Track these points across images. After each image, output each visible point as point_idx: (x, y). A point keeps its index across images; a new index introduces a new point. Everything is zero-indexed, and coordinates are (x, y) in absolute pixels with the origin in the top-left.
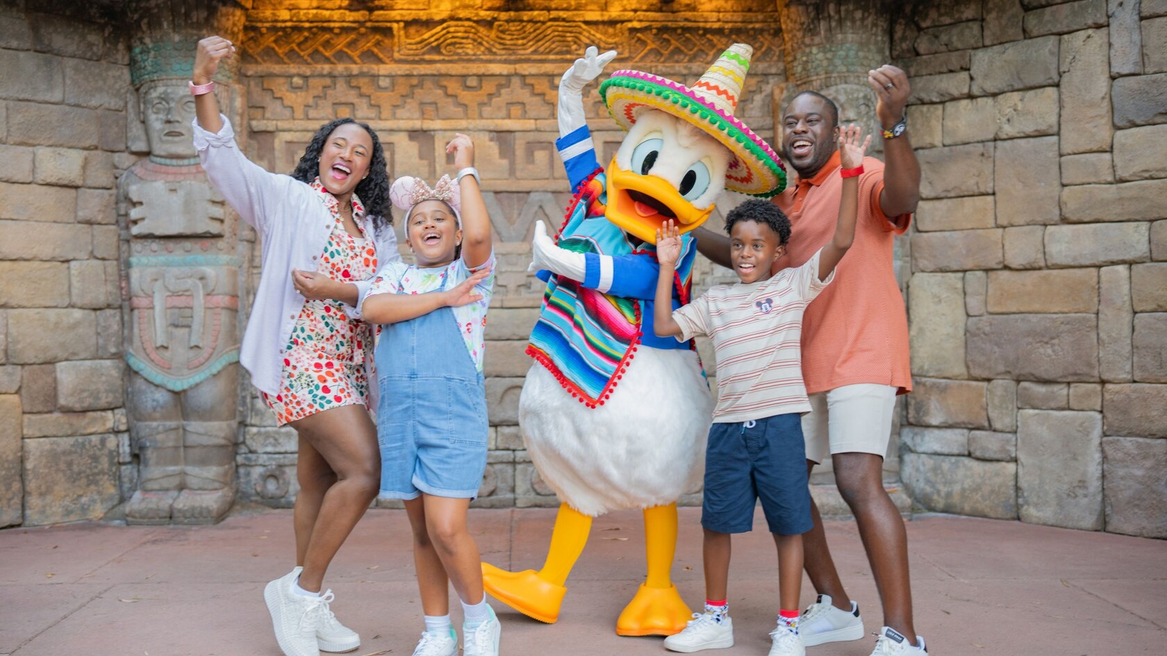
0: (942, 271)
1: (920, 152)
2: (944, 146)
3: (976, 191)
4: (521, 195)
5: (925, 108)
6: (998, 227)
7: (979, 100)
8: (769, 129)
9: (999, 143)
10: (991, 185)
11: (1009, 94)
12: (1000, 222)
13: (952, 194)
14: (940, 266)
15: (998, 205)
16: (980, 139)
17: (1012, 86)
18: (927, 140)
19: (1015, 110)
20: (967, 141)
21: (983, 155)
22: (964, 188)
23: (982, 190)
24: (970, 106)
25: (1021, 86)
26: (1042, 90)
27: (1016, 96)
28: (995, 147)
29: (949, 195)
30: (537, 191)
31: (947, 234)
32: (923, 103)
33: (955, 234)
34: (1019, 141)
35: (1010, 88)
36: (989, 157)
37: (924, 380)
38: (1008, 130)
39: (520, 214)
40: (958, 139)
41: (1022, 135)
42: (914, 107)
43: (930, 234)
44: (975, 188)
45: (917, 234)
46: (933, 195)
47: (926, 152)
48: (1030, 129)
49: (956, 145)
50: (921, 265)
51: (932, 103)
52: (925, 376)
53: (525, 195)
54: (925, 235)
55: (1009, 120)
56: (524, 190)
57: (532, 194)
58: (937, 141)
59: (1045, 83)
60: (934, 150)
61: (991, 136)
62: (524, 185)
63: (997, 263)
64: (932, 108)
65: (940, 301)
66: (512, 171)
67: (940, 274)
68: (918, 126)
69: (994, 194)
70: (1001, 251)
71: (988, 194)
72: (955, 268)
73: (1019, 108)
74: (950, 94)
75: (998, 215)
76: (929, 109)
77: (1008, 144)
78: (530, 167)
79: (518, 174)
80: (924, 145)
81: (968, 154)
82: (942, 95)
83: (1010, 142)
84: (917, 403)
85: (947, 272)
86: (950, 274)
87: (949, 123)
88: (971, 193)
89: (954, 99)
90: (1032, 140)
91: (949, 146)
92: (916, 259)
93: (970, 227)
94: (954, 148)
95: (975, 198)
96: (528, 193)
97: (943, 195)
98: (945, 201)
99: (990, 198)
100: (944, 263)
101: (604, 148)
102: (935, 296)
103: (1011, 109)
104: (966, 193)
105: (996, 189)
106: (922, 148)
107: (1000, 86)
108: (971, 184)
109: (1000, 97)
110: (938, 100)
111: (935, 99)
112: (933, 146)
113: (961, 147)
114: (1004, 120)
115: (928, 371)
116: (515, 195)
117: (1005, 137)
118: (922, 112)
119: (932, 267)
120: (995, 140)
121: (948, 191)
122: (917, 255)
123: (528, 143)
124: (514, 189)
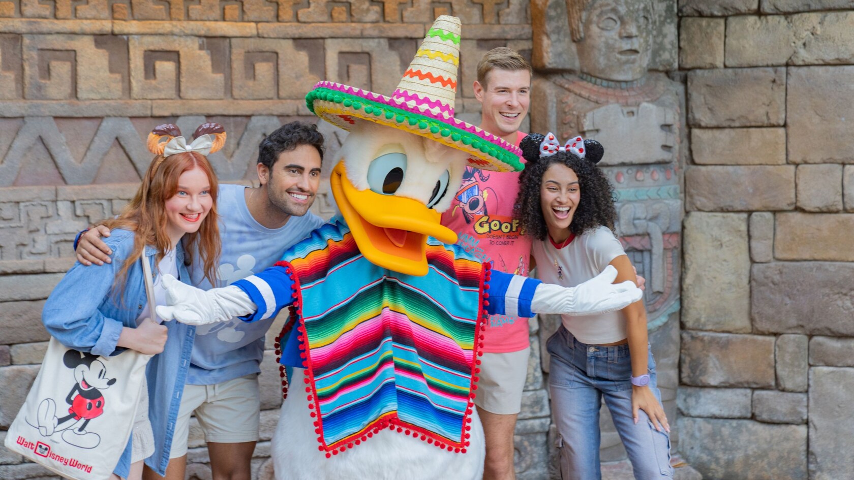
0: (722, 210)
1: (699, 72)
2: (725, 67)
3: (766, 122)
4: (239, 119)
5: (704, 22)
6: (788, 163)
7: (770, 18)
8: (527, 39)
9: (793, 70)
10: (783, 116)
11: (806, 15)
12: (792, 158)
13: (737, 124)
14: (722, 205)
15: (791, 139)
16: (770, 63)
17: (809, 6)
18: (708, 60)
19: (812, 34)
20: (755, 64)
21: (774, 81)
22: (751, 117)
23: (773, 121)
24: (758, 25)
25: (819, 7)
26: (844, 13)
27: (814, 18)
28: (787, 74)
29: (733, 125)
30: (260, 115)
31: (730, 169)
32: (701, 15)
33: (742, 170)
34: (816, 69)
35: (806, 8)
36: (782, 85)
37: (701, 334)
38: (804, 55)
39: (238, 144)
40: (744, 62)
41: (821, 62)
42: (690, 20)
43: (710, 168)
44: (765, 118)
45: (694, 167)
46: (714, 123)
47: (706, 73)
48: (830, 57)
49: (741, 67)
50: (698, 204)
51: (712, 16)
52: (701, 330)
53: (244, 120)
54: (703, 169)
55: (804, 44)
56: (244, 113)
57: (253, 118)
58: (719, 63)
59: (847, 6)
60: (715, 71)
61: (784, 61)
62: (245, 107)
63: (789, 205)
64: (713, 22)
65: (721, 245)
66: (229, 88)
67: (720, 214)
68: (696, 43)
69: (785, 125)
70: (793, 191)
71: (778, 126)
72: (739, 208)
73: (818, 32)
74: (736, 9)
75: (790, 149)
76: (709, 25)
77: (803, 71)
78: (251, 83)
79: (236, 93)
80: (703, 65)
81: (757, 79)
82: (725, 9)
83: (805, 69)
84: (692, 361)
85: (728, 211)
86: (732, 214)
87: (731, 41)
88: (760, 124)
89: (739, 14)
90: (831, 69)
91: (732, 68)
92: (691, 196)
93: (757, 162)
94: (740, 70)
95: (764, 130)
96: (249, 117)
97: (725, 124)
98: (727, 131)
99: (781, 131)
100: (726, 202)
101: (339, 59)
102: (716, 239)
103: (809, 33)
104: (753, 124)
105: (789, 121)
106: (700, 68)
107: (795, 5)
108: (759, 114)
109: (796, 17)
110: (720, 14)
111: (716, 13)
112: (713, 67)
113: (749, 70)
114: (800, 43)
115: (704, 325)
116: (232, 119)
117: (801, 63)
118: (700, 26)
119: (711, 206)
120: (787, 65)
121: (733, 120)
122: (692, 191)
123: (248, 52)
124: (232, 112)
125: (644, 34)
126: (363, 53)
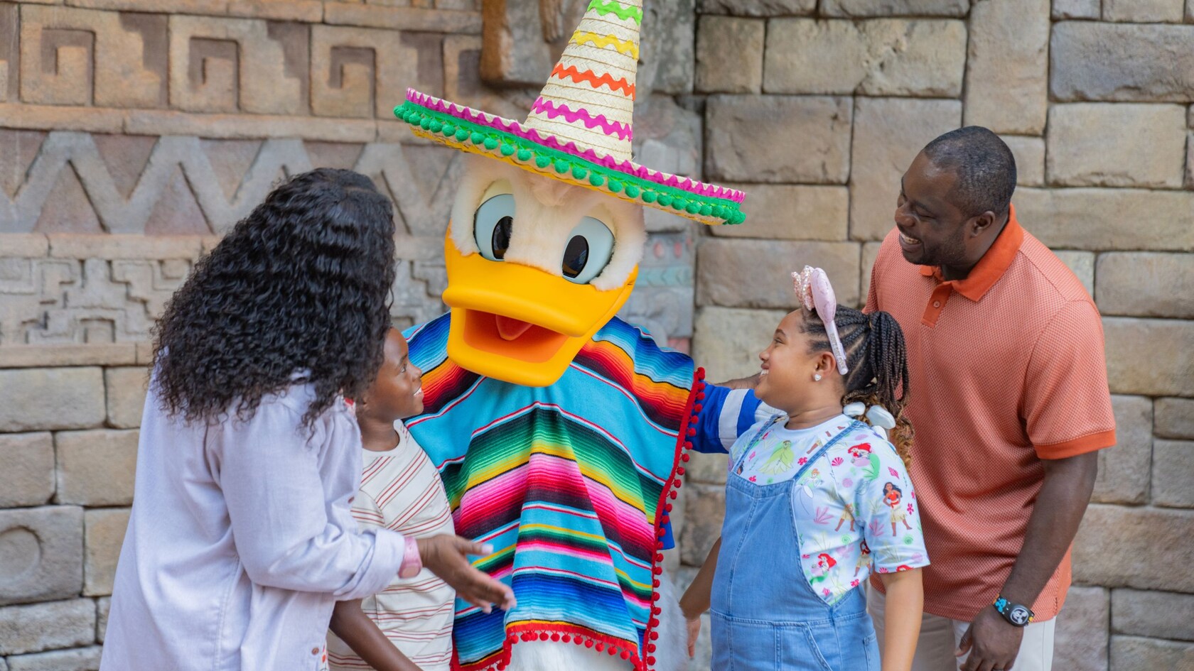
0: (751, 306)
1: (724, 98)
2: (763, 92)
3: (821, 177)
4: (30, 135)
5: (735, 24)
6: (850, 239)
7: (832, 23)
8: (474, 35)
9: (863, 102)
10: (846, 169)
11: (886, 22)
12: (856, 232)
13: (778, 178)
14: (751, 298)
15: (856, 205)
16: (830, 90)
17: (891, 8)
18: (738, 80)
19: (895, 50)
20: (807, 90)
21: (835, 118)
22: (800, 169)
23: (832, 176)
24: (816, 30)
25: (904, 11)
26: (942, 23)
27: (899, 27)
28: (855, 107)
29: (772, 179)
30: (64, 130)
31: (765, 245)
32: (730, 13)
33: (782, 247)
34: (898, 102)
35: (886, 11)
36: (847, 122)
37: (712, 489)
38: (881, 81)
39: (27, 175)
40: (793, 87)
41: (905, 93)
42: (713, 19)
43: (735, 242)
44: (819, 172)
45: (710, 240)
46: (744, 175)
47: (735, 101)
48: (920, 85)
49: (786, 94)
50: (716, 296)
51: (747, 16)
52: (712, 483)
53: (38, 137)
54: (724, 243)
55: (882, 65)
56: (39, 126)
57: (52, 135)
58: (755, 86)
59: (946, 12)
60: (749, 98)
61: (850, 88)
62: (40, 116)
63: (849, 301)
64: (748, 25)
65: (748, 358)
66: (16, 85)
67: (747, 312)
68: (722, 54)
69: (848, 184)
70: (857, 281)
71: (839, 184)
72: (777, 303)
73: (904, 48)
74: (783, 7)
75: (854, 218)
76: (741, 29)
77: (879, 104)
78: (50, 78)
79: (26, 92)
80: (731, 88)
81: (811, 113)
82: (768, 6)
83: (882, 101)
84: (697, 528)
85: (759, 307)
86: (765, 313)
87: (775, 55)
88: (812, 180)
89: (787, 14)
90: (919, 103)
91: (774, 94)
92: (705, 284)
93: (805, 236)
94: (785, 99)
95: (818, 188)
96: (45, 132)
97: (761, 178)
98: (762, 188)
99: (843, 191)
100: (756, 294)
101: (191, 48)
102: (739, 348)
103: (889, 49)
104: (802, 179)
105: (855, 177)
106: (726, 92)
107: (870, 6)
108: (812, 165)
109: (870, 24)
110: (758, 13)
111: (754, 11)
112: (745, 92)
113: (799, 99)
114: (875, 63)
115: (717, 475)
116: (18, 134)
117: (876, 92)
118: (728, 29)
119: (735, 298)
120: (855, 94)
121: (773, 173)
122: (708, 276)
123: (48, 28)
124: (19, 124)
125: (652, 37)
126: (229, 40)
